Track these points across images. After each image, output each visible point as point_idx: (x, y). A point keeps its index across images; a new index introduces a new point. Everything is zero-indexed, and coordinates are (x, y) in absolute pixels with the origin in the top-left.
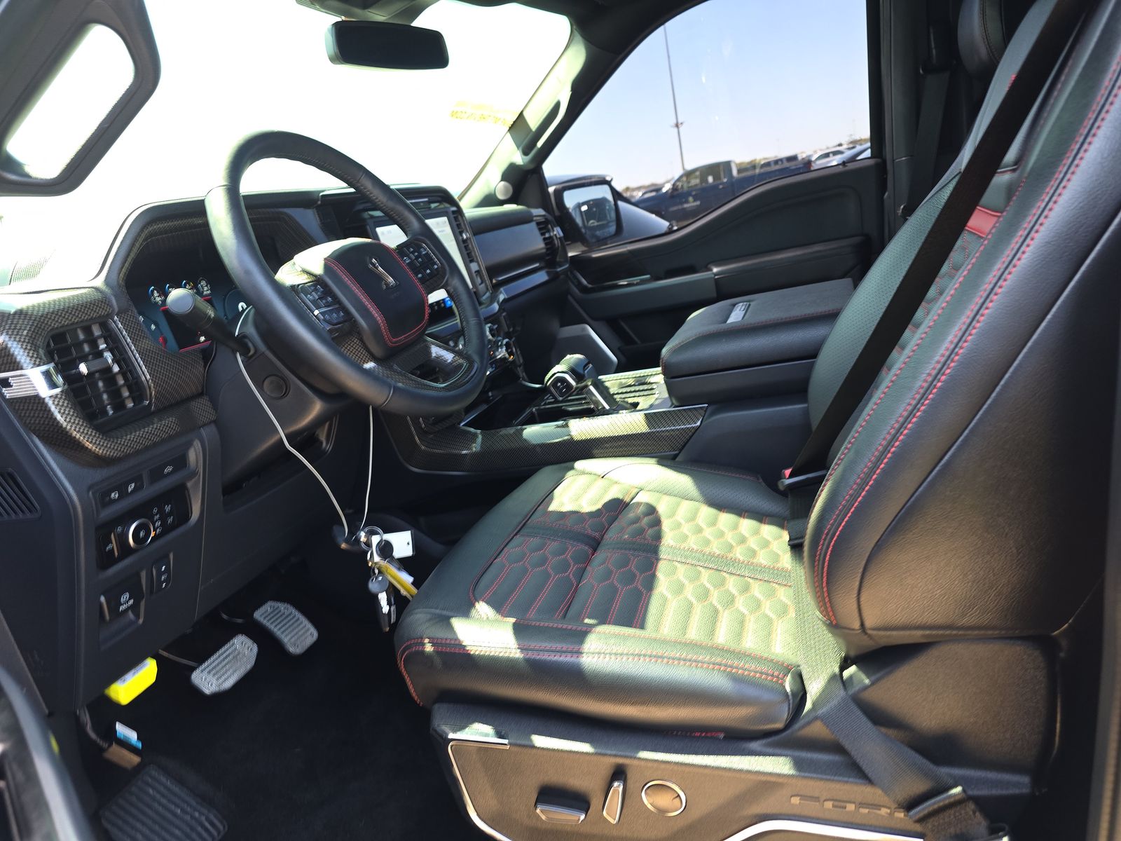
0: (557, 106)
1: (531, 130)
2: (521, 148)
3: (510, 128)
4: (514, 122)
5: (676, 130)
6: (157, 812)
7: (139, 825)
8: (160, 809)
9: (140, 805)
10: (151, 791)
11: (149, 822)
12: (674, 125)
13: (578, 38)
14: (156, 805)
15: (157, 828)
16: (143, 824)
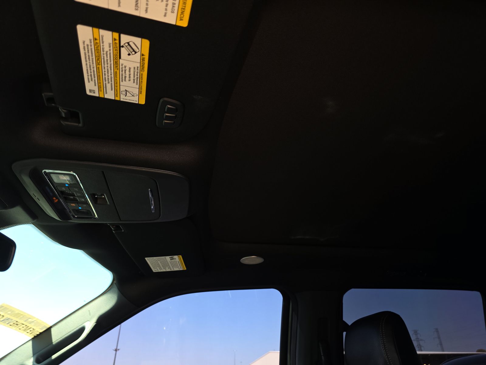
0: (82, 330)
1: (52, 343)
2: (35, 356)
3: (35, 337)
4: (41, 333)
5: (115, 352)
12: (114, 349)
13: (115, 289)
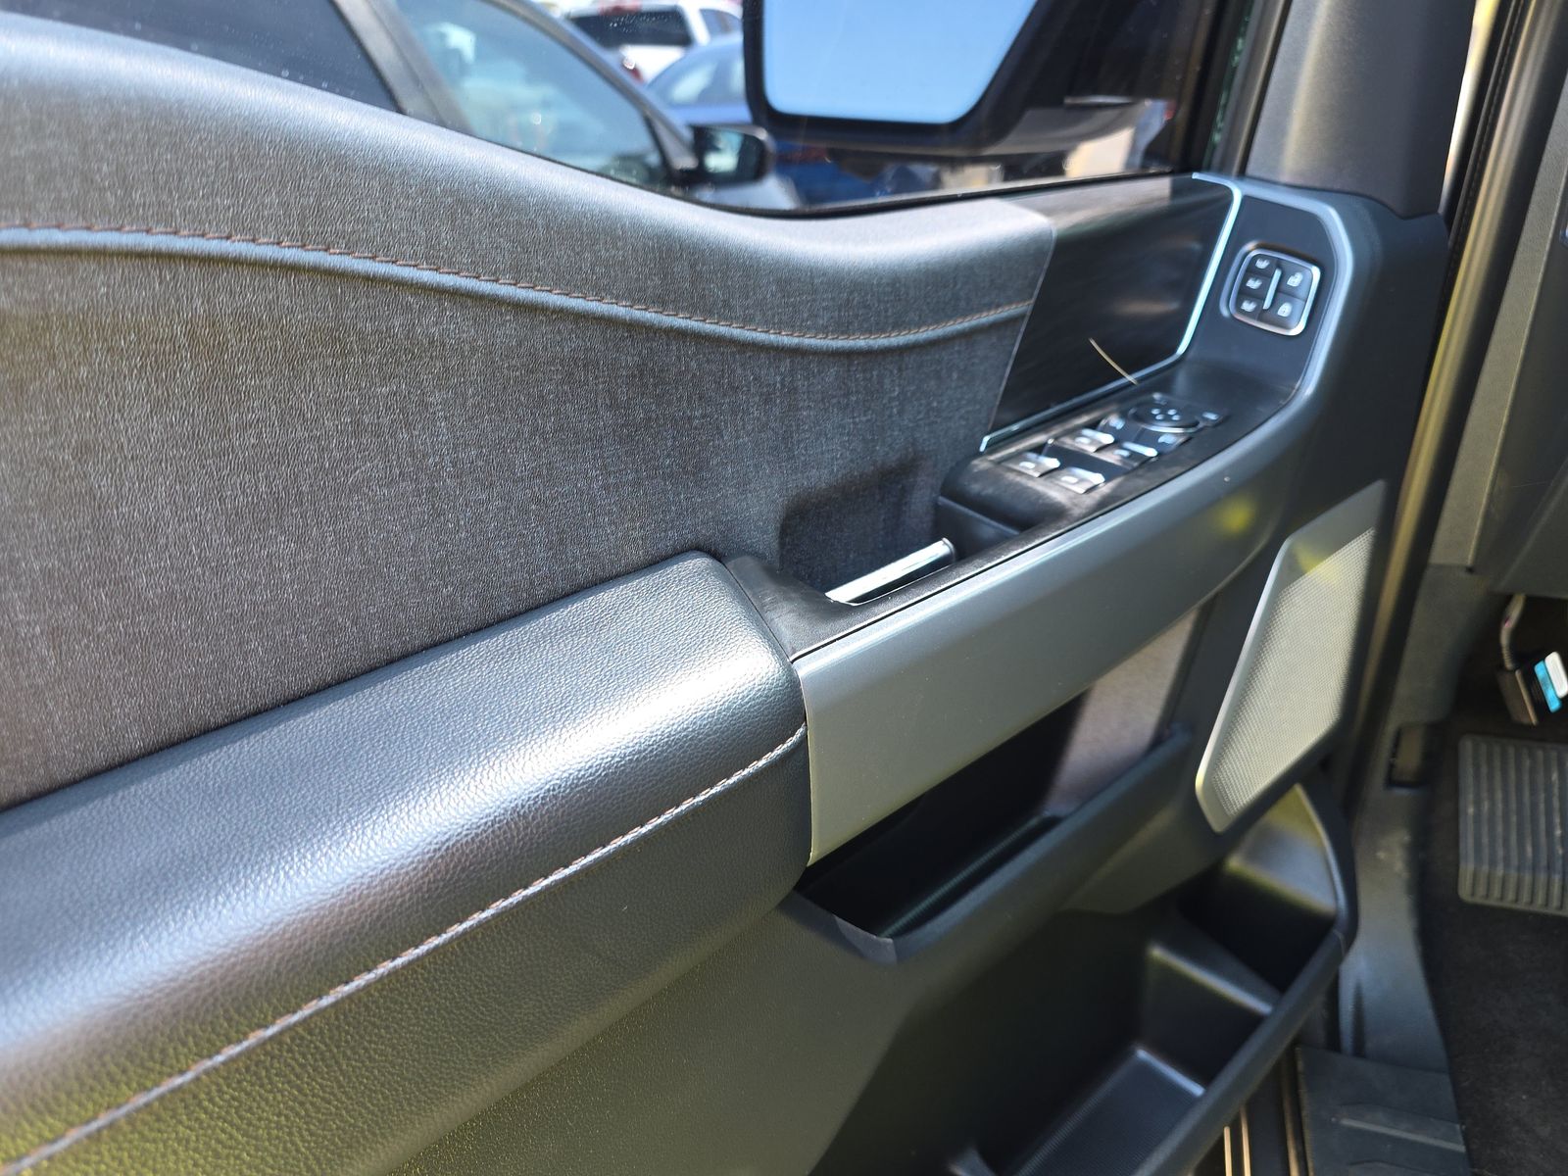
6: (1534, 806)
7: (1499, 795)
8: (1542, 806)
9: (1526, 778)
10: (1555, 776)
11: (1513, 806)
14: (1542, 796)
15: (1514, 819)
16: (1506, 801)
